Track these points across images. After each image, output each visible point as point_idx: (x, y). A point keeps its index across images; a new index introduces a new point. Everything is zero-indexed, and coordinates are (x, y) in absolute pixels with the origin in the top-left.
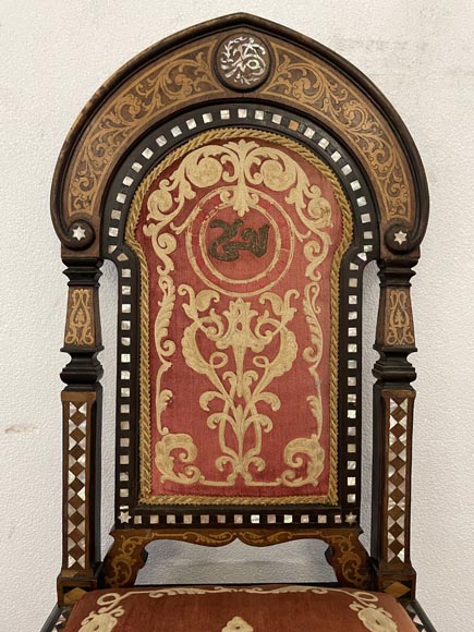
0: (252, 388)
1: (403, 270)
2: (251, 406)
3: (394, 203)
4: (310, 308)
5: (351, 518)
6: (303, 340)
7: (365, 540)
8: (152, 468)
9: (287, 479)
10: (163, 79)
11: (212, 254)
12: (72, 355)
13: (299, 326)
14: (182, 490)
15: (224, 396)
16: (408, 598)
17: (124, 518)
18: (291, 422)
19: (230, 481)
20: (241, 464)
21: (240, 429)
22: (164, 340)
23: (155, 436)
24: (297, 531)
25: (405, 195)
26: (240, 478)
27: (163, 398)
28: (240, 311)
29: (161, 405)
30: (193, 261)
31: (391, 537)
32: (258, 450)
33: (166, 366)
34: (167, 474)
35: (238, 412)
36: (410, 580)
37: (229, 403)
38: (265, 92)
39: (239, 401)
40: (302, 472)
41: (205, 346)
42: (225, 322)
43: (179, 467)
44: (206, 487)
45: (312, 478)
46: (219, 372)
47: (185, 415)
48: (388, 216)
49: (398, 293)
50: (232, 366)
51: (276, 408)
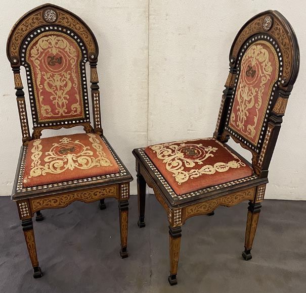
0: (62, 94)
1: (95, 64)
2: (62, 98)
3: (91, 48)
4: (74, 75)
5: (88, 120)
6: (73, 82)
7: (92, 125)
8: (41, 114)
9: (72, 113)
10: (30, 21)
11: (49, 64)
12: (18, 90)
13: (71, 79)
14: (48, 118)
15: (56, 96)
16: (102, 135)
17: (36, 125)
18: (72, 101)
19: (60, 115)
20: (62, 111)
21: (60, 104)
22: (40, 85)
23: (40, 107)
24: (76, 124)
25: (93, 46)
26: (62, 114)
27: (41, 98)
28: (57, 77)
29: (41, 99)
30: (45, 66)
31: (97, 123)
32: (65, 107)
33: (41, 90)
34: (44, 115)
35: (59, 99)
36: (102, 132)
37: (57, 98)
38: (56, 23)
39: (60, 97)
40: (76, 111)
41: (50, 86)
42: (54, 80)
43: (47, 113)
44: (54, 117)
45: (78, 112)
46: (54, 91)
47: (47, 101)
48: (89, 51)
49: (94, 69)
50: (57, 89)
51: (68, 98)
